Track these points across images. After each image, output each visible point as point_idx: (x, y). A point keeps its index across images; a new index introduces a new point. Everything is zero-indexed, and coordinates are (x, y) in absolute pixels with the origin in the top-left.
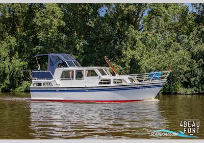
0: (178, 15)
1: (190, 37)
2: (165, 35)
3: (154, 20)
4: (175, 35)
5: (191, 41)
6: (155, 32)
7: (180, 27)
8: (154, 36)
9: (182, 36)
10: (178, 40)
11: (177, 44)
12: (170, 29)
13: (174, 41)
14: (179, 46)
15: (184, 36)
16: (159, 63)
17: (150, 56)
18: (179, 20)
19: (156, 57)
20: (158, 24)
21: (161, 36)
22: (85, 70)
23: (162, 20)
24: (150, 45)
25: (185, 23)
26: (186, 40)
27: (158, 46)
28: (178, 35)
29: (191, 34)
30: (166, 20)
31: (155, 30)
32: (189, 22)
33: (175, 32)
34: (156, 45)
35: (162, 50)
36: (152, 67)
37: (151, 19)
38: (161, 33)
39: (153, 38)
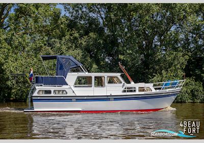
0: (50, 18)
1: (62, 42)
2: (35, 37)
3: (22, 20)
4: (46, 38)
5: (63, 46)
6: (24, 34)
7: (52, 30)
8: (22, 37)
9: (53, 40)
10: (49, 44)
11: (47, 48)
12: (41, 32)
13: (45, 45)
14: (50, 50)
15: (56, 40)
16: (26, 68)
17: (16, 60)
18: (51, 23)
19: (24, 60)
20: (27, 24)
21: (30, 37)
22: (106, 77)
23: (31, 21)
24: (16, 47)
25: (58, 27)
26: (58, 45)
27: (26, 49)
28: (50, 38)
29: (63, 38)
30: (36, 21)
31: (23, 31)
32: (62, 26)
33: (46, 35)
34: (24, 48)
35: (31, 53)
36: (18, 72)
37: (18, 17)
38: (30, 35)
39: (20, 40)
